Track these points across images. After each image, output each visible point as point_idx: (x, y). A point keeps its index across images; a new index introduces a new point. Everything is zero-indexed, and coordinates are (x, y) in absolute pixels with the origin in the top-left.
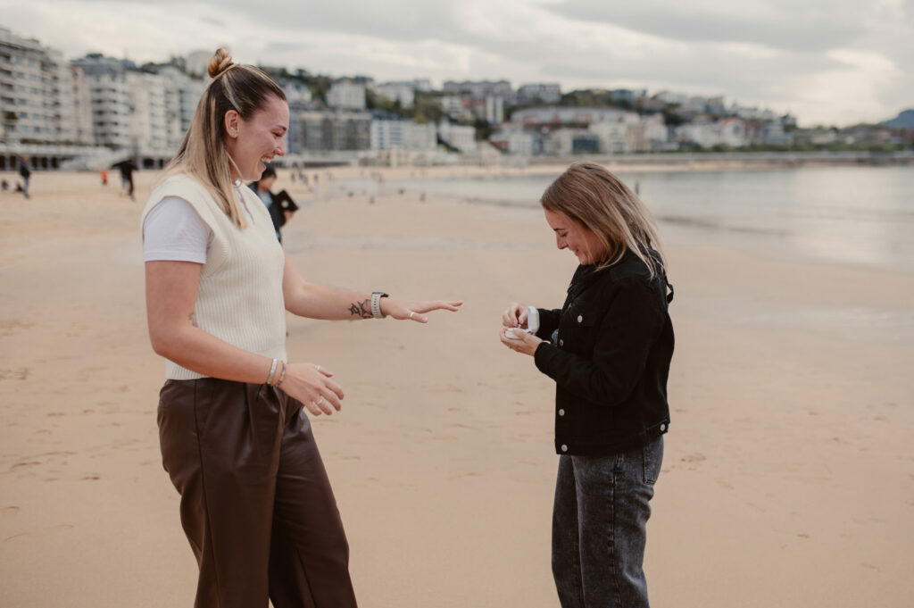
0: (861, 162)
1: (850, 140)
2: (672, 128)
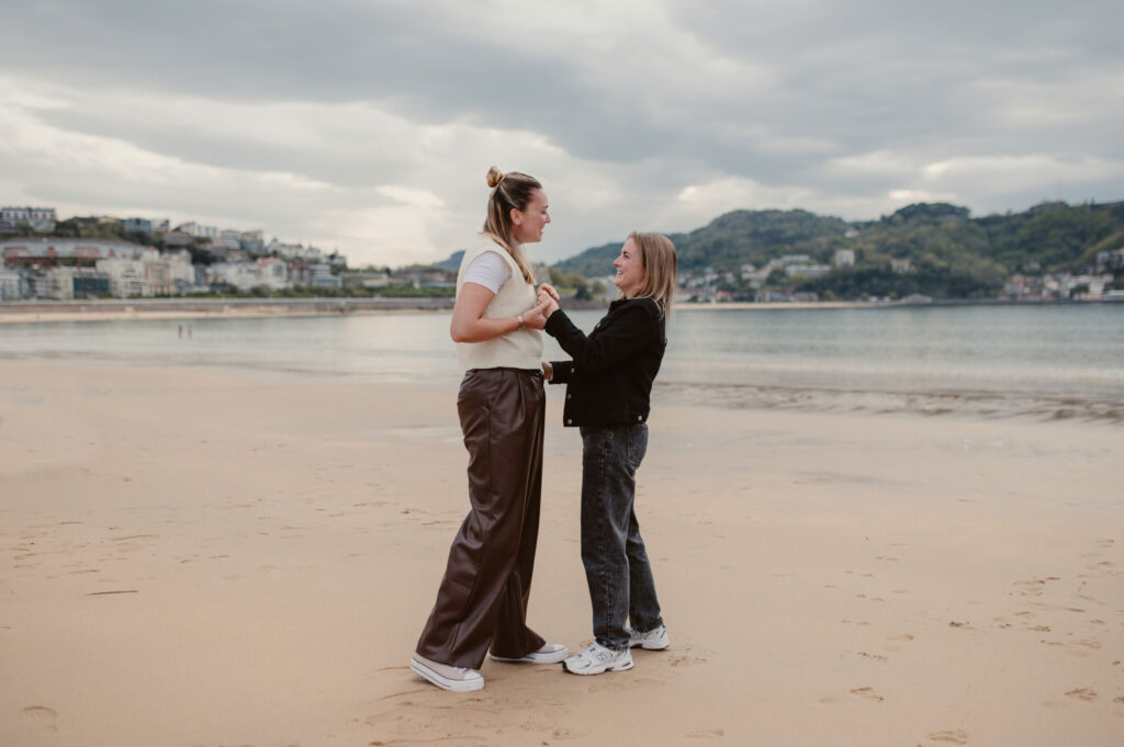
2: (202, 266)
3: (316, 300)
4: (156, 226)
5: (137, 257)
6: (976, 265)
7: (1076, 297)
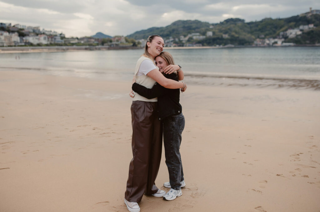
0: (86, 49)
1: (82, 42)
2: (22, 37)
3: (57, 47)
4: (7, 25)
5: (2, 35)
6: (246, 36)
7: (274, 45)
